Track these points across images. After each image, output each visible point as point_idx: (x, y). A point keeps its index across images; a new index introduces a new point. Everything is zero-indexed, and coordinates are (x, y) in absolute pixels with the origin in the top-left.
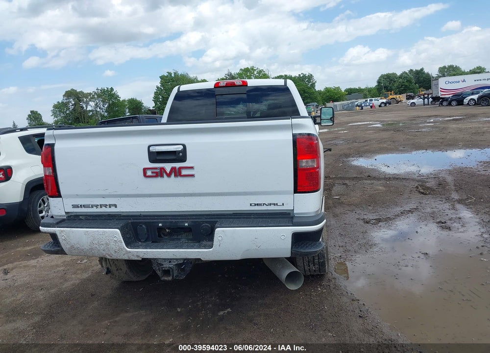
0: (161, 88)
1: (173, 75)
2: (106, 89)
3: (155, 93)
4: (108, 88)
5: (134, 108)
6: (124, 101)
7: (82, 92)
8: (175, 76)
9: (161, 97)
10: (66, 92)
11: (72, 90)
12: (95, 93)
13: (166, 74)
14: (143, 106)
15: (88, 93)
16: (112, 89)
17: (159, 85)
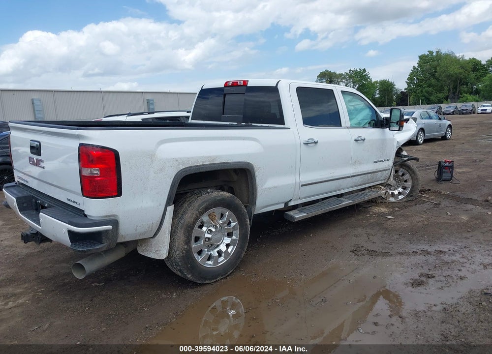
0: (418, 69)
1: (434, 54)
2: (359, 70)
3: (411, 74)
4: (360, 70)
5: (384, 90)
6: (376, 82)
7: (335, 73)
8: (437, 55)
9: (416, 79)
10: (321, 73)
11: (326, 71)
12: (347, 74)
13: (427, 53)
14: (395, 88)
15: (339, 74)
16: (364, 70)
17: (416, 66)
